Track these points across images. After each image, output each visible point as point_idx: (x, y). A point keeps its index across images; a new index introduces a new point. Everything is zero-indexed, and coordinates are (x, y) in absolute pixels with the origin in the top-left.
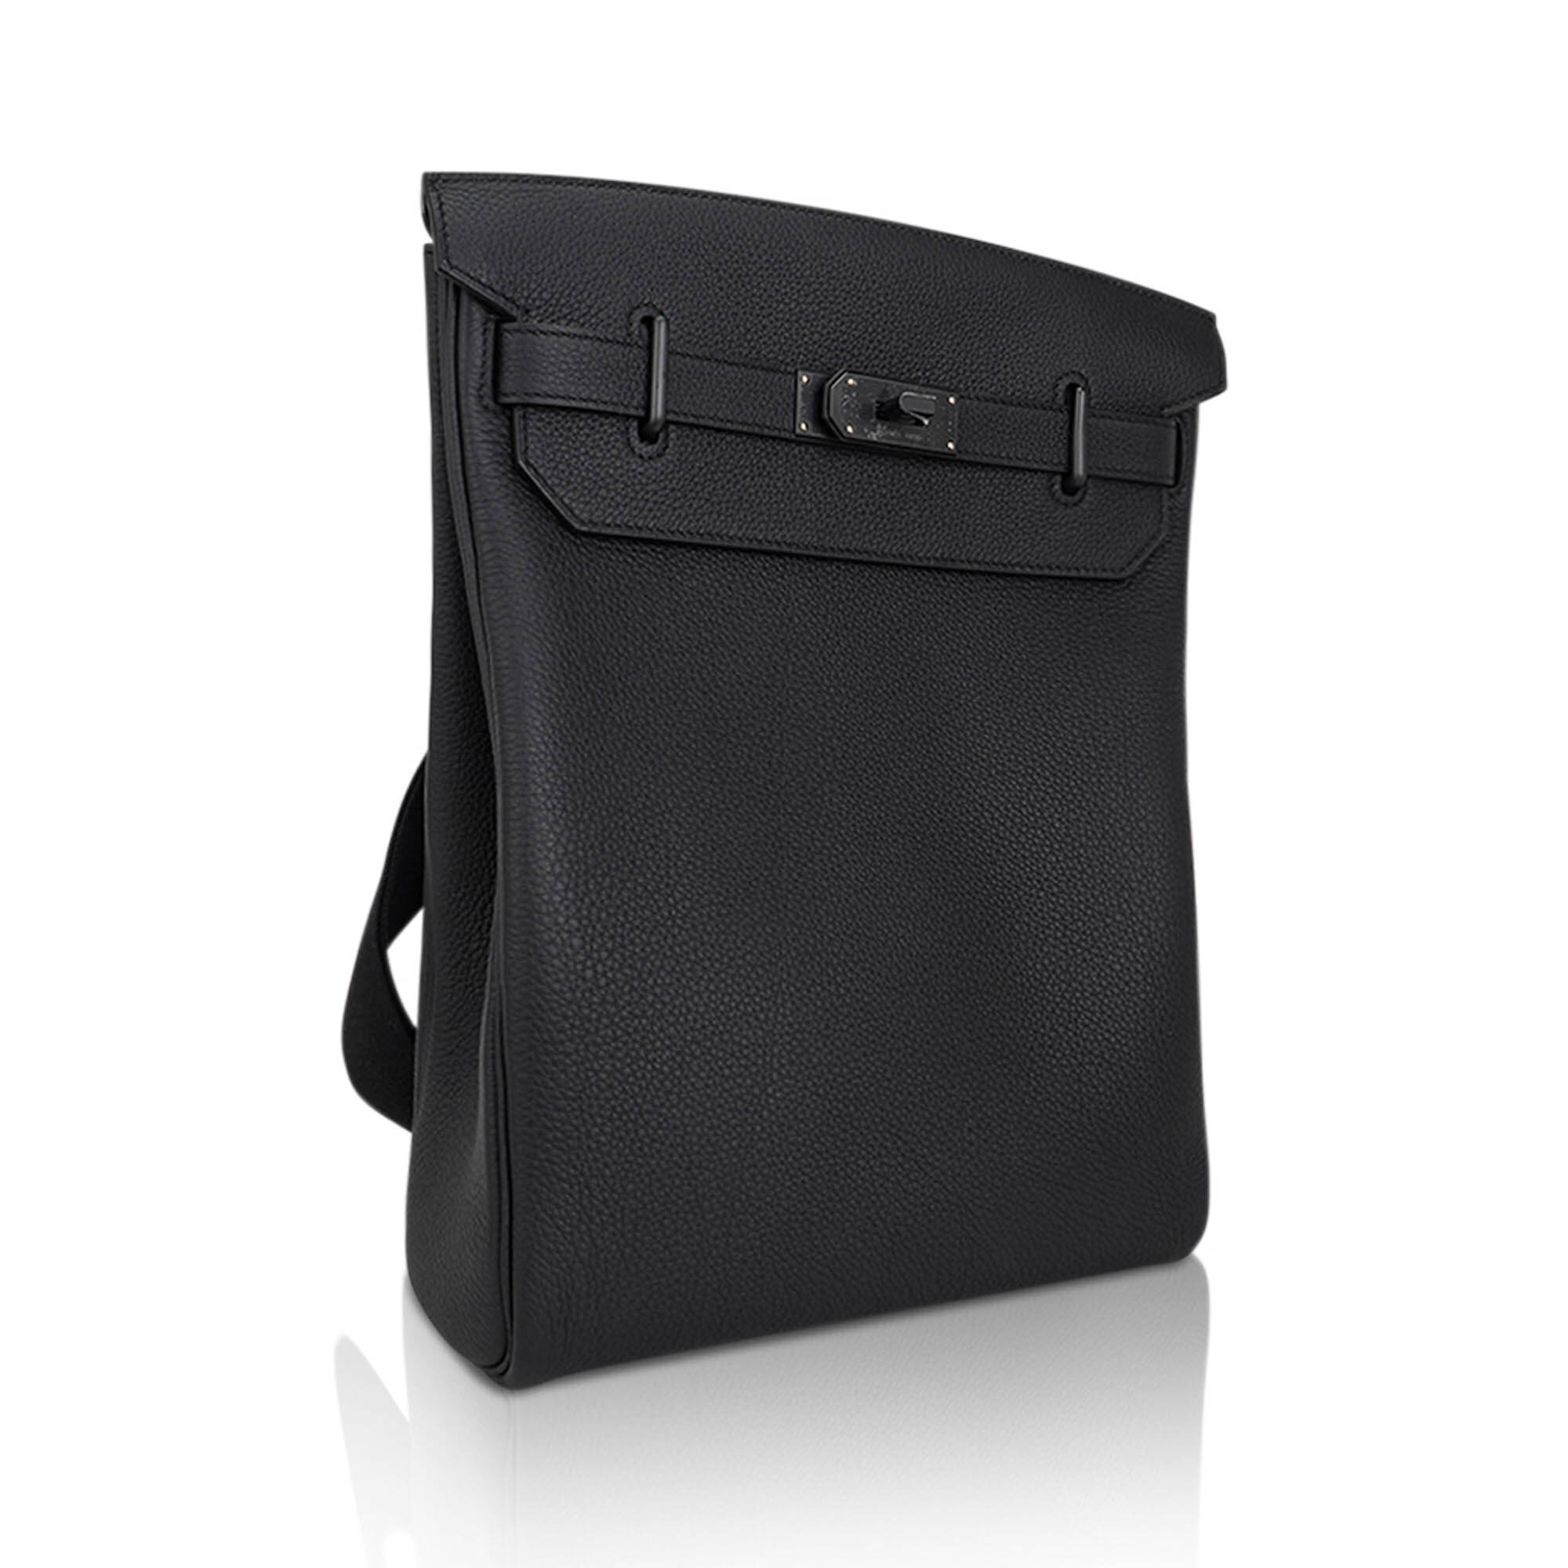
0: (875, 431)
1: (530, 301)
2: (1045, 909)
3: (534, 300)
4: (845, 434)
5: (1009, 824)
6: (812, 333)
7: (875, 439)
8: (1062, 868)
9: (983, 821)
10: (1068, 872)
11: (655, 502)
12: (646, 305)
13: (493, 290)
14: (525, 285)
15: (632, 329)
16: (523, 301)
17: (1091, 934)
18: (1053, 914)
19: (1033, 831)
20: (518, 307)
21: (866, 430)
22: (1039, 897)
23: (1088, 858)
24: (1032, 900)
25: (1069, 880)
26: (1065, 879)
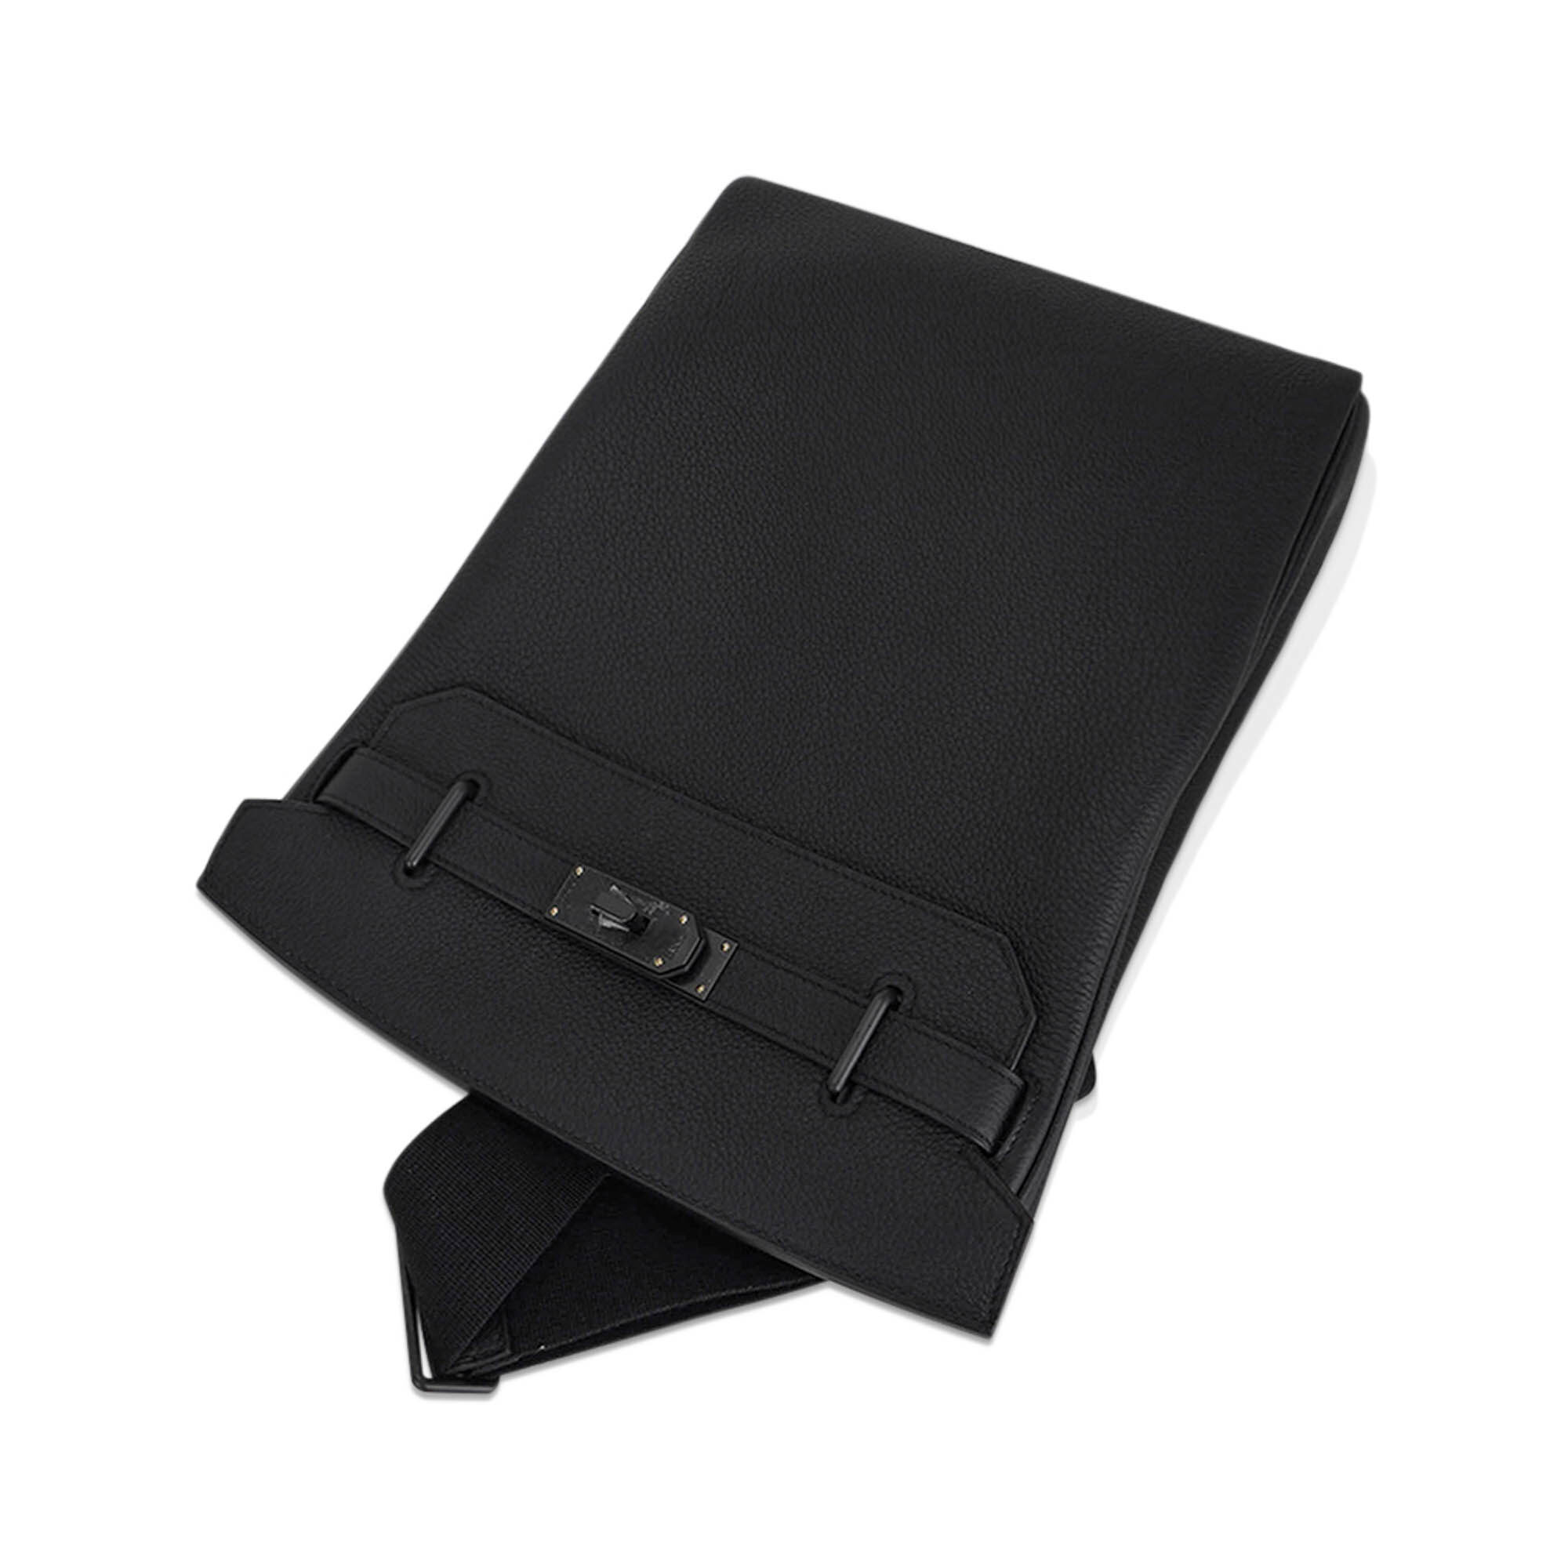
0: (658, 909)
1: (954, 1160)
2: (747, 455)
3: (949, 1160)
4: (692, 917)
5: (731, 537)
6: (664, 1032)
7: (662, 903)
8: (710, 478)
9: (752, 550)
10: (706, 472)
11: (916, 934)
12: (832, 1116)
13: (988, 1181)
14: (952, 1176)
15: (861, 1098)
16: (961, 1162)
17: (719, 415)
18: (743, 448)
19: (714, 520)
20: (968, 1159)
21: (668, 913)
22: (745, 466)
23: (680, 473)
24: (753, 468)
25: (709, 466)
26: (713, 469)
